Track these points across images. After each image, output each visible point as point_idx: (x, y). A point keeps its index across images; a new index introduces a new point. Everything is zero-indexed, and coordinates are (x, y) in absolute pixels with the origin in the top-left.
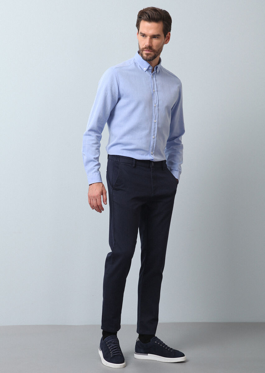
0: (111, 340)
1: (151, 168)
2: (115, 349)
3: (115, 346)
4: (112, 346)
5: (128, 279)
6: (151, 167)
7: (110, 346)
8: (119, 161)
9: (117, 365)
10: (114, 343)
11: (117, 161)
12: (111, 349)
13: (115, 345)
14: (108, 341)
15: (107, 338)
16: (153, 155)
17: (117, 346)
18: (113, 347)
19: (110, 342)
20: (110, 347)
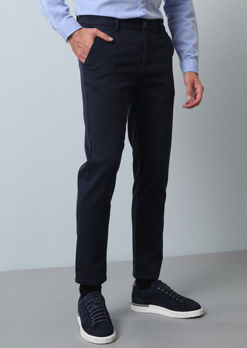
0: (92, 300)
1: (144, 31)
2: (98, 312)
3: (98, 308)
4: (93, 309)
5: (113, 202)
6: (143, 29)
7: (90, 308)
8: (93, 23)
9: (102, 340)
10: (97, 304)
11: (90, 23)
12: (93, 313)
13: (98, 306)
14: (89, 301)
15: (87, 298)
16: (145, 8)
17: (101, 307)
18: (95, 310)
19: (92, 303)
20: (92, 309)
